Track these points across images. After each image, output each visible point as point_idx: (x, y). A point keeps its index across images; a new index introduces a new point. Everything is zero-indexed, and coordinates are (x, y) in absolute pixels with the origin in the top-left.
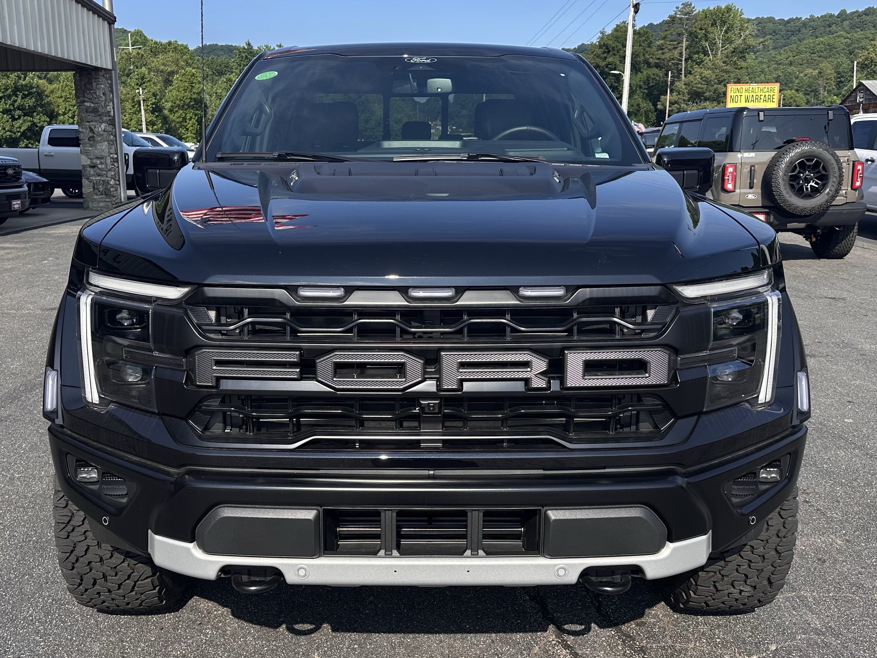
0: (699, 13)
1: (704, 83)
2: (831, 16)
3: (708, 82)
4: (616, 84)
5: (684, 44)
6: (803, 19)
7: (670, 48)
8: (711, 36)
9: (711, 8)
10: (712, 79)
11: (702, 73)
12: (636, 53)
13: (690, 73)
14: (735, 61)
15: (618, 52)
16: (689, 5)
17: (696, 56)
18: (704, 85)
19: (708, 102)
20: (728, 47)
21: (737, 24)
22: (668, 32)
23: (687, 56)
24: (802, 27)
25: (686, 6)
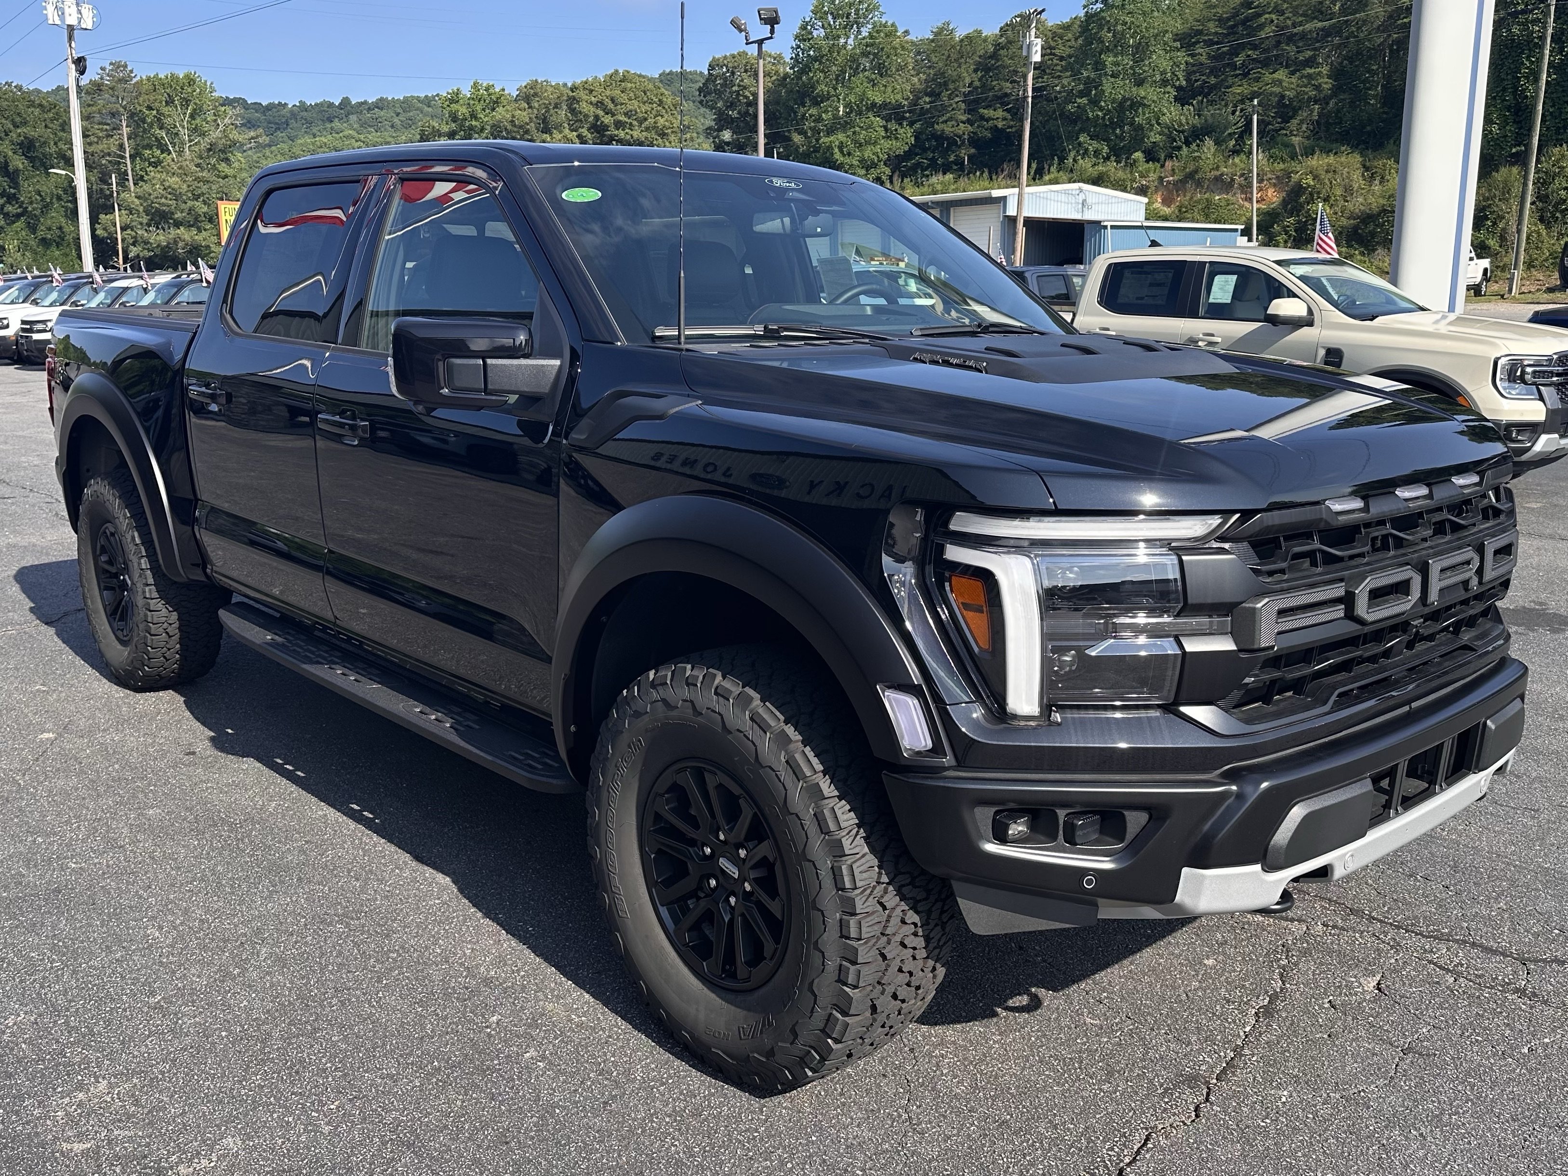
0: (142, 80)
1: (169, 196)
2: (331, 105)
3: (177, 197)
4: (12, 191)
5: (125, 131)
6: (290, 106)
7: (101, 135)
8: (168, 121)
9: (162, 76)
10: (183, 191)
11: (164, 180)
12: (42, 140)
13: (142, 178)
14: (214, 165)
15: (7, 135)
16: (123, 66)
17: (148, 152)
18: (171, 200)
19: (182, 228)
20: (199, 141)
21: (208, 105)
22: (94, 108)
23: (133, 152)
24: (291, 119)
25: (118, 67)
